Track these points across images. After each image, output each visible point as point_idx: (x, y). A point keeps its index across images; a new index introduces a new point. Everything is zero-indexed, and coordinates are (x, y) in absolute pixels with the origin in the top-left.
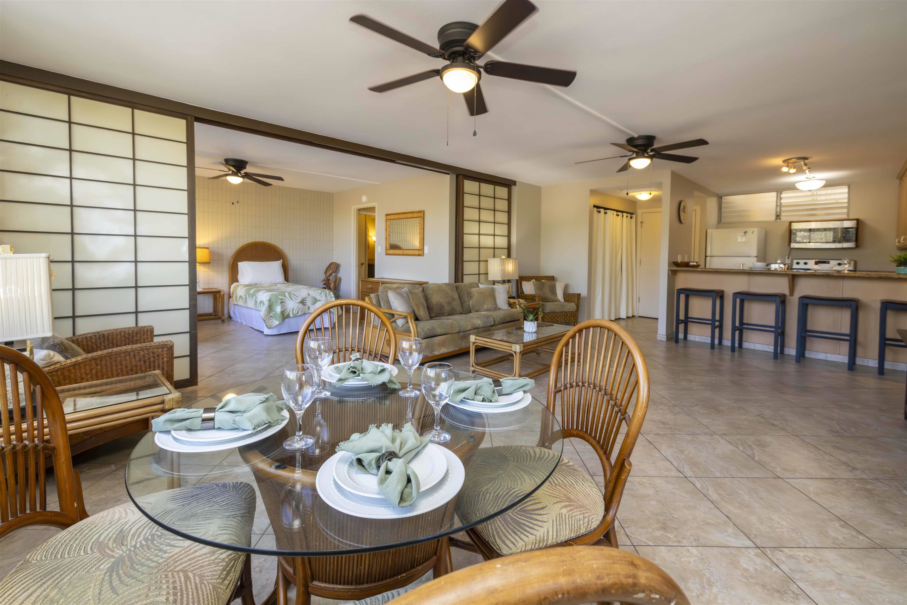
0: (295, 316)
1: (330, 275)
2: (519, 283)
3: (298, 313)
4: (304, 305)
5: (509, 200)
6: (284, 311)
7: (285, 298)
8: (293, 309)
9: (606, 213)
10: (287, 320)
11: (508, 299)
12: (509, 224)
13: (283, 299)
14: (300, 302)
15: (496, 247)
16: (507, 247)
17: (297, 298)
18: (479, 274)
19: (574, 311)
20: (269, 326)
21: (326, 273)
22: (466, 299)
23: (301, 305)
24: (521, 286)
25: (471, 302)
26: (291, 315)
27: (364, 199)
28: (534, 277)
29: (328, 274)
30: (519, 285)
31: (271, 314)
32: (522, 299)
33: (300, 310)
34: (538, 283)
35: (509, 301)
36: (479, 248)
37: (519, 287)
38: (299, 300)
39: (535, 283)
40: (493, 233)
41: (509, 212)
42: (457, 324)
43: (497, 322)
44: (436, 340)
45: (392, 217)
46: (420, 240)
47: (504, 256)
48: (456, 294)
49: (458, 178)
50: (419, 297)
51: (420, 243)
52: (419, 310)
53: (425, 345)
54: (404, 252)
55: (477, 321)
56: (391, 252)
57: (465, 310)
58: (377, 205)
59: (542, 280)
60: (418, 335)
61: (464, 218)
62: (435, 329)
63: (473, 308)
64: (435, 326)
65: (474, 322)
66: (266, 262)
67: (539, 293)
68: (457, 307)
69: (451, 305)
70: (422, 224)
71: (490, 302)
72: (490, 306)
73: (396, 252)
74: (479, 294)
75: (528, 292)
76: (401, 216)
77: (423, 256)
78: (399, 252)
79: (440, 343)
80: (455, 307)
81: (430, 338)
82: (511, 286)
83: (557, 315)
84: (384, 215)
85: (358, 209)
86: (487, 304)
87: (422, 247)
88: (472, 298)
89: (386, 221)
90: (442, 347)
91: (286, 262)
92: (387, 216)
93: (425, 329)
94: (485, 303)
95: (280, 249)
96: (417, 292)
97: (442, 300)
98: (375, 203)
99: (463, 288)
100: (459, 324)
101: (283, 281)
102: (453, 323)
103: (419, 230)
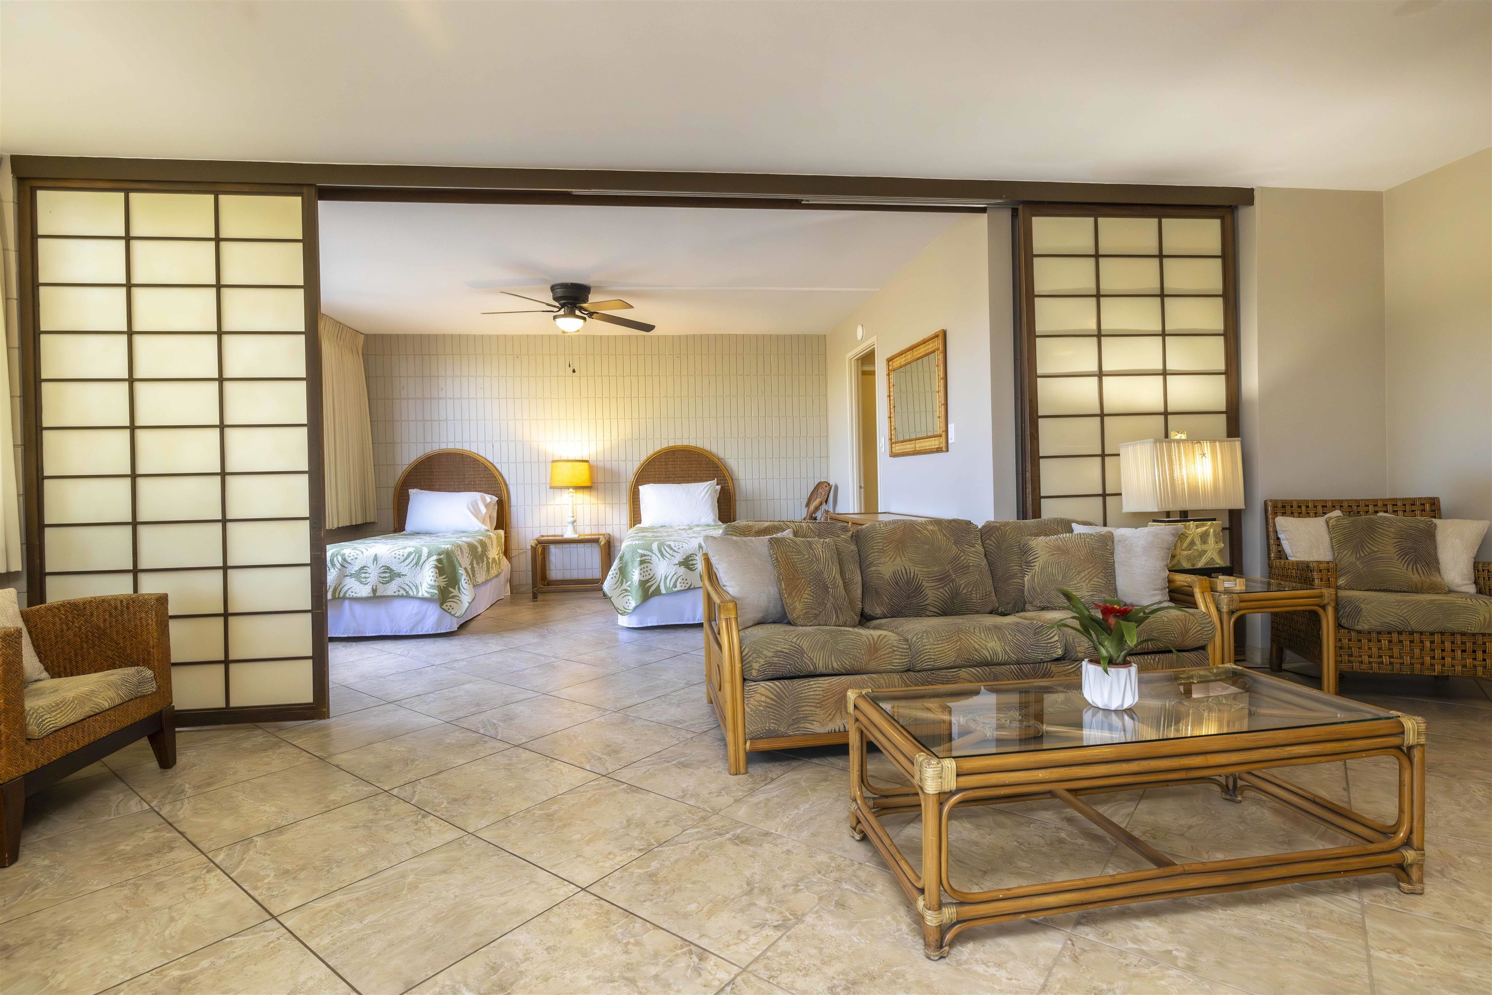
0: (671, 594)
1: (817, 509)
2: (1271, 524)
3: (675, 586)
4: (691, 569)
5: (1229, 256)
6: (648, 581)
7: (650, 554)
8: (666, 578)
10: (655, 600)
11: (1165, 574)
12: (1231, 334)
13: (645, 555)
14: (680, 564)
15: (1171, 410)
16: (1223, 408)
17: (675, 554)
18: (1104, 495)
20: (622, 609)
21: (808, 505)
22: (1015, 569)
23: (682, 570)
24: (1276, 532)
25: (1026, 579)
26: (663, 591)
27: (860, 333)
28: (1343, 501)
29: (812, 507)
31: (625, 586)
33: (680, 580)
34: (1346, 522)
35: (1170, 581)
36: (1102, 415)
37: (1272, 535)
38: (679, 558)
39: (1336, 522)
40: (1160, 367)
41: (1230, 295)
42: (901, 646)
43: (1079, 649)
44: (812, 688)
45: (897, 363)
46: (939, 411)
47: (1184, 437)
48: (975, 552)
49: (1015, 213)
50: (806, 556)
51: (939, 417)
52: (794, 594)
53: (769, 701)
54: (917, 446)
55: (983, 642)
56: (898, 448)
57: (1008, 603)
58: (876, 343)
59: (1376, 512)
60: (742, 666)
61: (1037, 330)
62: (805, 655)
63: (1033, 598)
64: (805, 645)
65: (973, 642)
66: (684, 485)
67: (1348, 558)
68: (976, 591)
69: (951, 584)
70: (941, 367)
71: (1087, 581)
72: (1086, 594)
73: (905, 447)
74: (1054, 554)
75: (1298, 555)
76: (909, 357)
77: (947, 450)
78: (909, 446)
79: (827, 699)
80: (967, 592)
81: (790, 681)
82: (1212, 530)
83: (1422, 642)
84: (885, 362)
85: (858, 360)
86: (1079, 585)
87: (944, 429)
88: (1032, 564)
89: (888, 375)
90: (834, 712)
91: (730, 484)
92: (890, 363)
93: (765, 652)
94: (1072, 583)
95: (718, 459)
96: (810, 543)
97: (916, 570)
98: (874, 339)
99: (1010, 533)
100: (907, 646)
101: (714, 520)
102: (884, 641)
103: (938, 385)
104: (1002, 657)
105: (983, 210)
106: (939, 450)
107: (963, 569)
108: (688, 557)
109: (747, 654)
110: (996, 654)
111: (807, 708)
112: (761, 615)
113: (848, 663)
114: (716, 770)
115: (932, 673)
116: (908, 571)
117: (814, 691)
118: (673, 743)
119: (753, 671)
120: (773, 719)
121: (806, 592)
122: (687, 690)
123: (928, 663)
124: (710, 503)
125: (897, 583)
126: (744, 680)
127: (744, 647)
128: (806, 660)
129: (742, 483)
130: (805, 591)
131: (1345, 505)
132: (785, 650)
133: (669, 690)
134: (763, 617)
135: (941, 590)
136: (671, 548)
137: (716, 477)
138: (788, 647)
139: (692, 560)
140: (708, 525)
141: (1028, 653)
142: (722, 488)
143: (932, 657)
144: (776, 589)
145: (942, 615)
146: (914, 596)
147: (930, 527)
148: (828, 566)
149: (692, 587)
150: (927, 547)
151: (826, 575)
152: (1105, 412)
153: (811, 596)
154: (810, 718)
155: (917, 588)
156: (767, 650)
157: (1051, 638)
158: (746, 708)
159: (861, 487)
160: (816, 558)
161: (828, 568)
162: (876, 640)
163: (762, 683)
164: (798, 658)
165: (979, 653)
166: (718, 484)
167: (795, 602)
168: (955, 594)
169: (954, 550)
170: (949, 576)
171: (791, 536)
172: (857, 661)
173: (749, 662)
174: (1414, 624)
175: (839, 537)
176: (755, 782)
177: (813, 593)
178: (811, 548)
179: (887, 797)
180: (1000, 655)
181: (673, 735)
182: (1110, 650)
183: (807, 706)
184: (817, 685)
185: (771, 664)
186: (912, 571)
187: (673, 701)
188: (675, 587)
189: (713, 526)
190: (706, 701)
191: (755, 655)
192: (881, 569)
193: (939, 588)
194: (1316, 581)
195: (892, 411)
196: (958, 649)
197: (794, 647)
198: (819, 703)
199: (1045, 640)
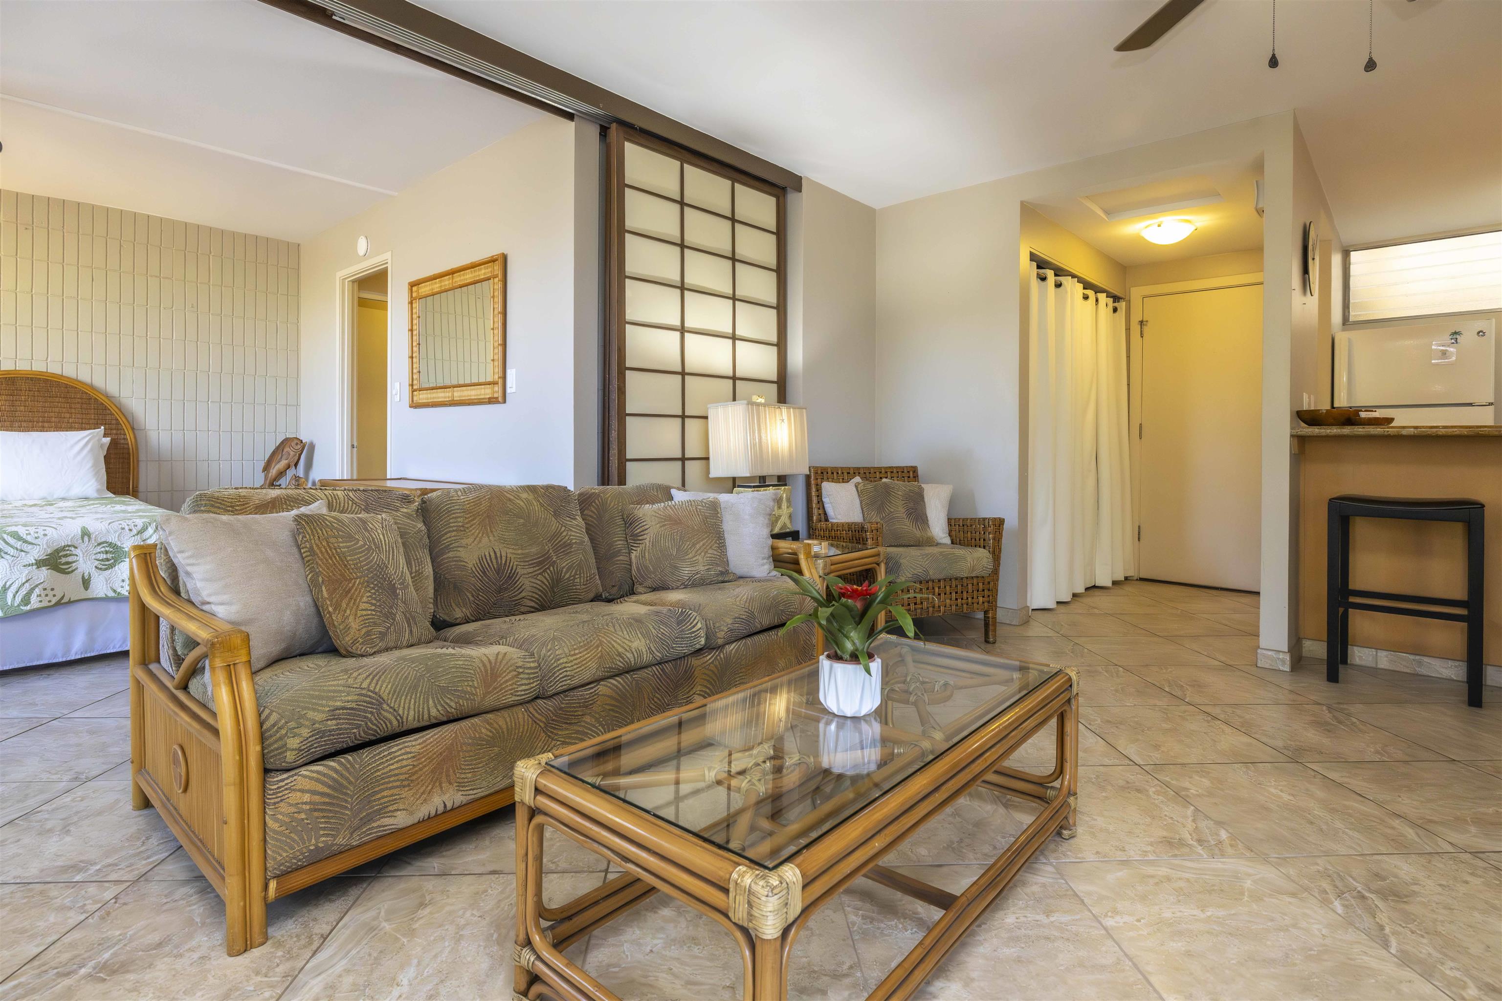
1: (280, 473)
2: (814, 489)
3: (26, 600)
4: (63, 572)
5: (781, 233)
9: (1058, 285)
11: (770, 541)
12: (781, 308)
15: (738, 375)
16: (775, 379)
17: (26, 547)
18: (683, 459)
19: (985, 573)
21: (266, 468)
22: (620, 544)
23: (44, 573)
24: (819, 496)
25: (633, 556)
27: (362, 245)
28: (859, 468)
30: (814, 493)
32: (823, 538)
33: (37, 591)
34: (870, 486)
36: (683, 374)
37: (815, 499)
38: (36, 553)
39: (860, 487)
40: (730, 330)
41: (781, 271)
42: (528, 665)
43: (719, 635)
44: (395, 757)
45: (425, 289)
46: (491, 350)
47: (763, 401)
48: (577, 525)
49: (604, 132)
50: (361, 543)
51: (493, 360)
52: (344, 605)
53: (317, 798)
54: (456, 394)
55: (626, 642)
56: (422, 397)
57: (613, 586)
58: (389, 261)
59: (881, 478)
60: (263, 749)
61: (627, 269)
62: (385, 706)
63: (643, 577)
64: (385, 689)
65: (615, 645)
66: (35, 434)
67: (875, 518)
68: (580, 574)
69: (551, 569)
70: (499, 299)
71: (703, 554)
72: (702, 568)
73: (434, 395)
74: (665, 525)
75: (839, 517)
76: (447, 282)
77: (505, 402)
78: (442, 395)
79: (421, 769)
80: (570, 577)
81: (354, 754)
82: (785, 495)
83: (933, 588)
84: (406, 288)
85: (353, 282)
86: (694, 559)
87: (501, 374)
88: (640, 538)
89: (411, 303)
90: (430, 787)
91: (129, 436)
92: (415, 289)
93: (311, 714)
94: (687, 557)
95: (107, 396)
96: (364, 522)
97: (507, 552)
98: (387, 256)
99: (611, 502)
100: (536, 664)
101: (98, 491)
102: (504, 662)
103: (492, 320)
104: (647, 658)
105: (570, 116)
106: (492, 401)
107: (564, 548)
108: (57, 551)
109: (274, 725)
110: (640, 655)
111: (385, 793)
112: (283, 646)
113: (453, 705)
114: (196, 956)
115: (567, 696)
116: (498, 555)
117: (397, 762)
118: (72, 922)
119: (288, 753)
120: (324, 829)
121: (365, 599)
122: (79, 792)
123: (563, 683)
124: (90, 464)
125: (484, 573)
126: (266, 771)
127: (267, 712)
128: (385, 714)
129: (153, 436)
130: (362, 597)
131: (862, 472)
132: (349, 705)
133: (32, 803)
134: (287, 649)
135: (540, 577)
136: (18, 537)
137: (102, 424)
138: (356, 697)
139: (66, 556)
140: (86, 498)
141: (673, 648)
142: (114, 444)
143: (568, 673)
144: (309, 599)
145: (539, 610)
146: (506, 589)
147: (524, 495)
148: (393, 555)
149: (65, 600)
150: (522, 521)
151: (391, 570)
152: (687, 370)
153: (372, 604)
154: (391, 808)
155: (510, 577)
156: (314, 710)
157: (694, 627)
158: (270, 822)
159: (353, 446)
160: (375, 544)
161: (393, 559)
162: (493, 661)
163: (304, 771)
164: (371, 713)
165: (623, 658)
166: (105, 435)
167: (348, 617)
168: (556, 581)
169: (554, 524)
170: (548, 558)
171: (324, 511)
172: (467, 699)
173: (281, 739)
174: (933, 574)
175: (397, 510)
176: (290, 956)
177: (375, 599)
178: (366, 529)
179: (569, 918)
180: (645, 656)
181: (67, 902)
182: (856, 641)
183: (387, 789)
184: (403, 751)
185: (322, 733)
186: (504, 554)
187: (49, 825)
188: (26, 605)
189: (97, 499)
190: (129, 807)
191: (292, 724)
192: (462, 553)
193: (538, 575)
194: (870, 541)
195: (415, 349)
196: (600, 658)
197: (366, 696)
198: (406, 779)
199: (689, 630)
